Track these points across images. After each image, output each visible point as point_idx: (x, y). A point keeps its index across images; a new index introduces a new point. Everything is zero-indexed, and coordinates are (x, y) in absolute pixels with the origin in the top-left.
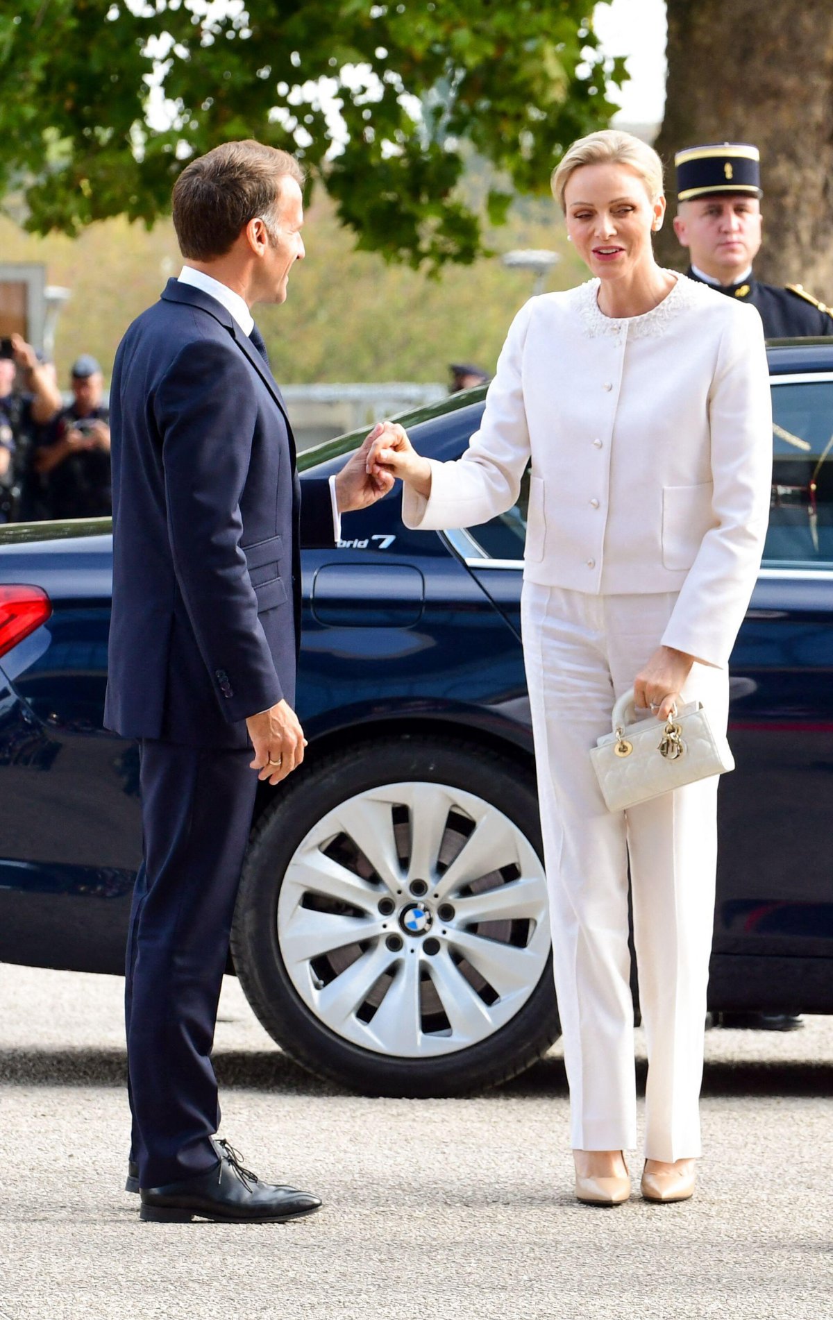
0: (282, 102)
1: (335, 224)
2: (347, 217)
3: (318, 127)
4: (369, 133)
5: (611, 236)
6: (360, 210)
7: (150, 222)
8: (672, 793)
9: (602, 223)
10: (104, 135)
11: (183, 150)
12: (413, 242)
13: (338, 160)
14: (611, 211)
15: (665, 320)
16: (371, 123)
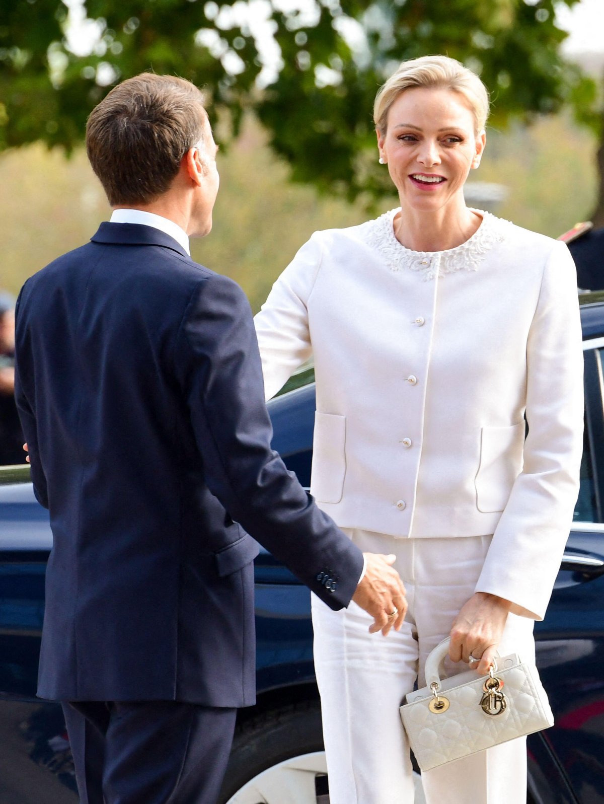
0: (211, 25)
1: (266, 154)
2: (280, 148)
3: (249, 52)
4: (304, 60)
5: (436, 164)
6: (292, 140)
7: (69, 150)
8: (486, 751)
9: (428, 150)
10: (20, 57)
11: (105, 75)
12: (348, 175)
13: (271, 87)
14: (438, 139)
15: (478, 254)
16: (306, 48)
